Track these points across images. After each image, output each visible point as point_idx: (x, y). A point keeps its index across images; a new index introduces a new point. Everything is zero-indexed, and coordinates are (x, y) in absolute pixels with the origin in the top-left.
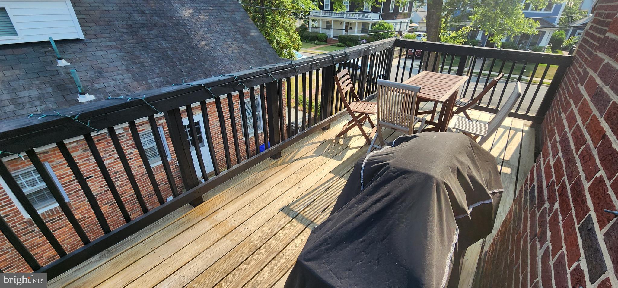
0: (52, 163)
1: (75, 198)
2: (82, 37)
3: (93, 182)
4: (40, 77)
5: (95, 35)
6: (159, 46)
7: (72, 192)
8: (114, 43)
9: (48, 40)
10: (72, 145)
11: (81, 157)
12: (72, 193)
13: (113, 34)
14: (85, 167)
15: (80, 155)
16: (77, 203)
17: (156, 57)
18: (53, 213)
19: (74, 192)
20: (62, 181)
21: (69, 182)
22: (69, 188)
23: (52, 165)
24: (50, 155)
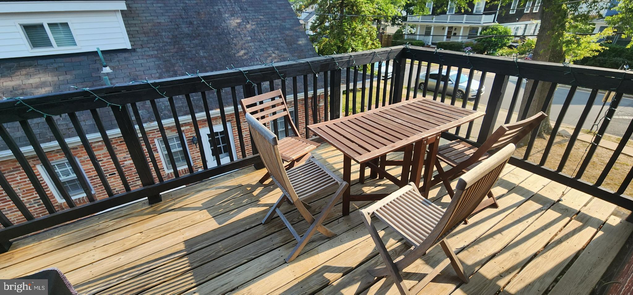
0: (80, 158)
1: (99, 191)
2: (129, 47)
3: (115, 179)
4: (85, 81)
5: (142, 45)
6: (197, 55)
7: (97, 185)
8: (156, 52)
9: (96, 50)
10: (97, 144)
11: (106, 155)
12: (97, 187)
13: (157, 44)
14: (109, 165)
15: (105, 154)
16: (101, 196)
17: (190, 65)
18: (80, 201)
19: (99, 186)
20: (89, 175)
21: (94, 176)
22: (94, 182)
23: (80, 160)
24: (78, 151)
